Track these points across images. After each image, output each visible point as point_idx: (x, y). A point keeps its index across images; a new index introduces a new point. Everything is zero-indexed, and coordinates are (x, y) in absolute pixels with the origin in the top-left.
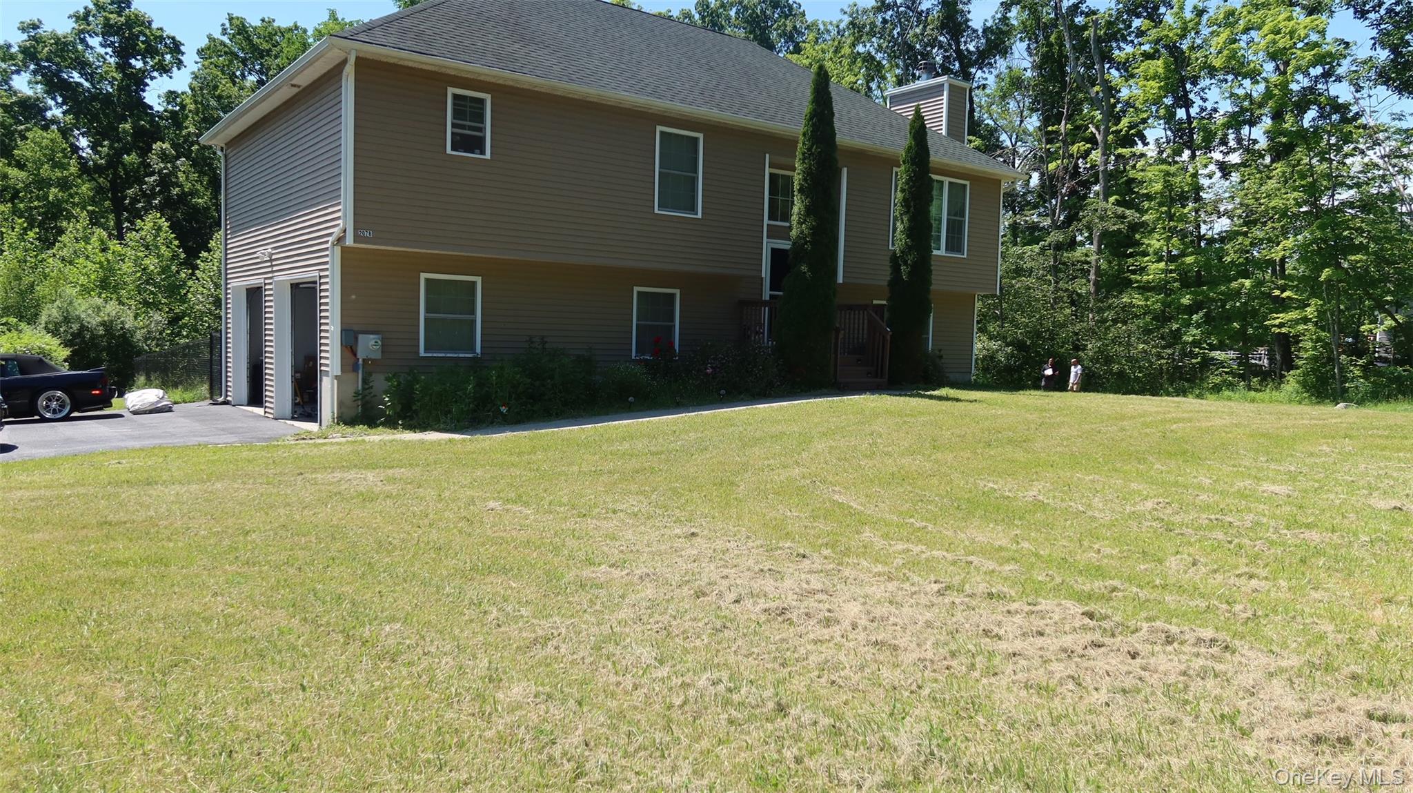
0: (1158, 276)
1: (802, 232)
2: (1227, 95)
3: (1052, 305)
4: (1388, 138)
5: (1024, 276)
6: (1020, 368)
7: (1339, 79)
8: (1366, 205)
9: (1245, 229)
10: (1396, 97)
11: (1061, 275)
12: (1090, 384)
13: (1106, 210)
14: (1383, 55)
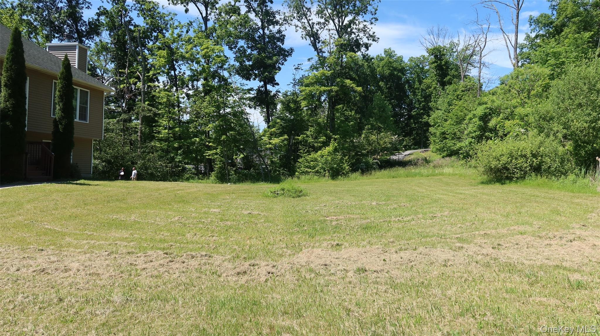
0: (165, 135)
1: (7, 106)
2: (189, 68)
3: (122, 145)
4: (240, 92)
5: (110, 132)
6: (109, 172)
7: (225, 69)
8: (235, 114)
9: (196, 119)
10: (241, 79)
11: (126, 133)
12: (139, 177)
13: (144, 107)
14: (238, 64)
